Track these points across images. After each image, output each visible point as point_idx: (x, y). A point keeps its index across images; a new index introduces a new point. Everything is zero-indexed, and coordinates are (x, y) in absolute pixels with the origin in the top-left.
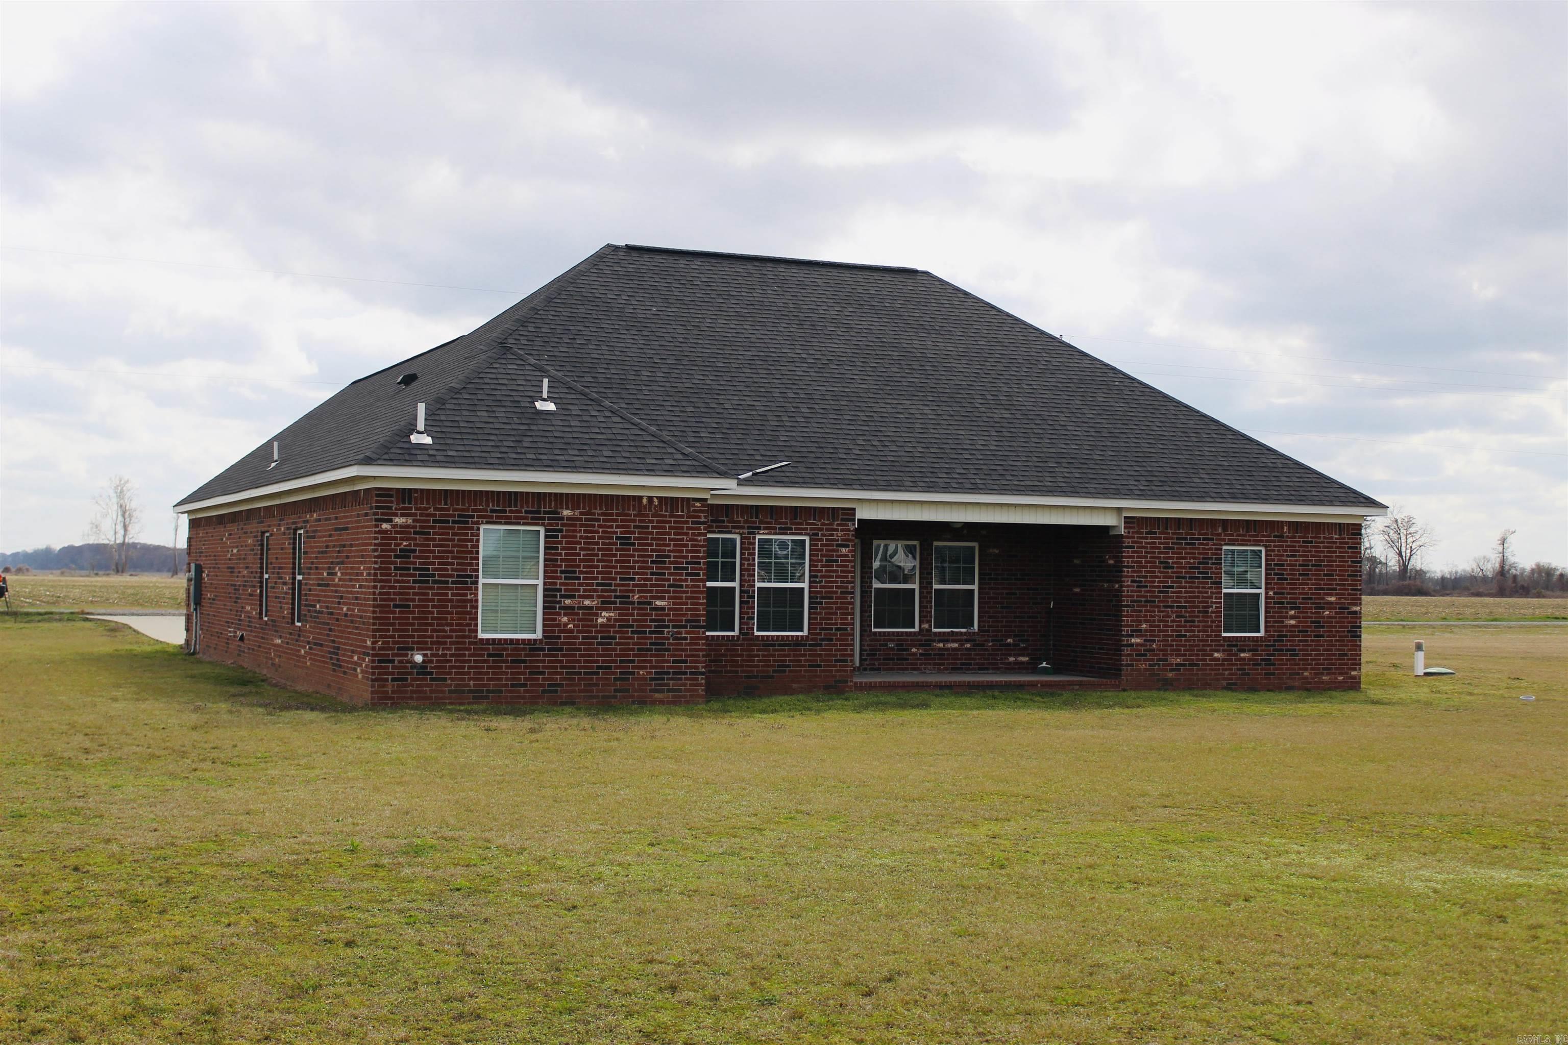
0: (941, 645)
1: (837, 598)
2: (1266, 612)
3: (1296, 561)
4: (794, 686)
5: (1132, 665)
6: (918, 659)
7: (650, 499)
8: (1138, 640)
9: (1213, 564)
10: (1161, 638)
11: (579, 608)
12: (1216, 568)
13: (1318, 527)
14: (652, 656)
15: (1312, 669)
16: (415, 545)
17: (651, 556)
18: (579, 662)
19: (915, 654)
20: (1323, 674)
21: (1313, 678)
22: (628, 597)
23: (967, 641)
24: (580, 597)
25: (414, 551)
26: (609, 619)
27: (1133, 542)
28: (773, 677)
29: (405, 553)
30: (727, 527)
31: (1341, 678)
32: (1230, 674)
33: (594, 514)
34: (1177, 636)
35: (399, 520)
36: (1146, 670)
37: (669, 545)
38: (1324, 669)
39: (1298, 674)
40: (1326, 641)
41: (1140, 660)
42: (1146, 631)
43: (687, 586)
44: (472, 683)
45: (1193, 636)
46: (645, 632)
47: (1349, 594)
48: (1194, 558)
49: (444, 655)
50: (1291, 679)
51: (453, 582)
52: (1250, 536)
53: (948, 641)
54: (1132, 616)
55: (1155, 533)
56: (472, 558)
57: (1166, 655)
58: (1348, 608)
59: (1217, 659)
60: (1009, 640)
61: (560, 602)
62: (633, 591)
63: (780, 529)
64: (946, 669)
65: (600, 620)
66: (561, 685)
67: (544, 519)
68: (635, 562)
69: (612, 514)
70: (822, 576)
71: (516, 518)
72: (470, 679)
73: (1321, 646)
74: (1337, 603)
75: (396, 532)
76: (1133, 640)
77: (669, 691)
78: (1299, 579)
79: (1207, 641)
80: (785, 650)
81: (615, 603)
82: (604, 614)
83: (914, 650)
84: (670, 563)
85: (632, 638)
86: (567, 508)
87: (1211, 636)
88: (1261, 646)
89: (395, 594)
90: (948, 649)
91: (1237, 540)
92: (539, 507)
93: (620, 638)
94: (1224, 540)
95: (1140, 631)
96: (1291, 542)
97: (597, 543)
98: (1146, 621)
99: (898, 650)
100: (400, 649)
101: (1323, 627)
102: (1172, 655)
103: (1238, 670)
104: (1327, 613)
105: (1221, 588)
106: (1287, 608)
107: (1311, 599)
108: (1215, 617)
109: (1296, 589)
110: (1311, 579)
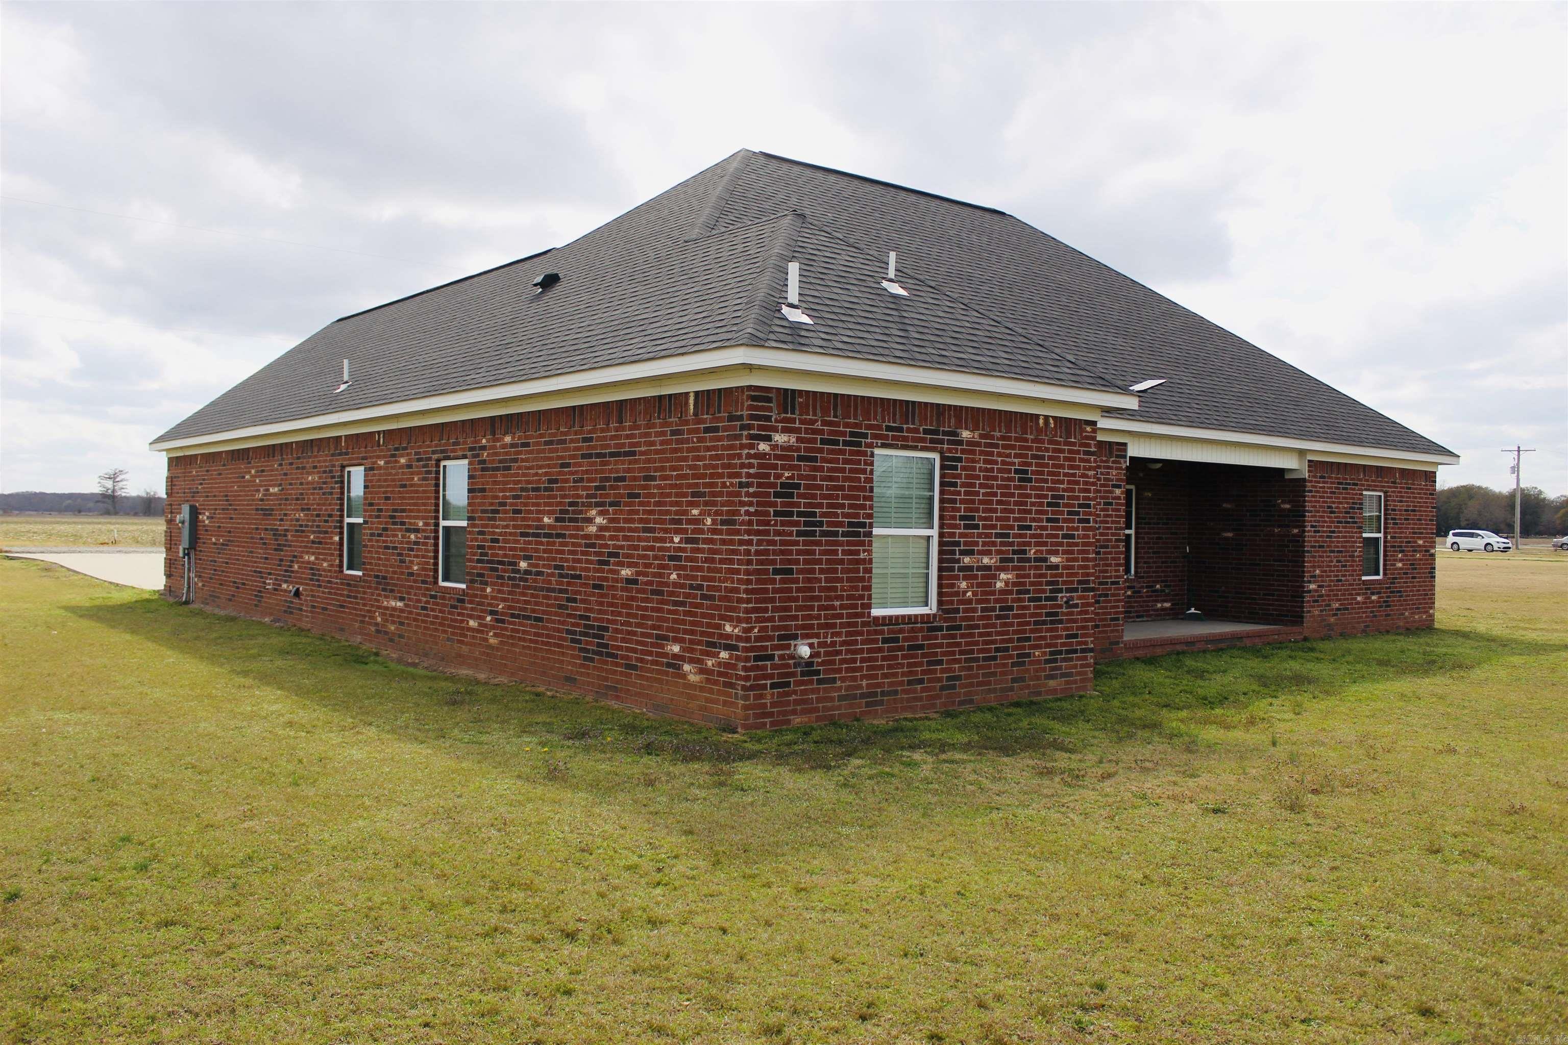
1: (1113, 547)
3: (1403, 506)
9: (1359, 509)
11: (978, 569)
13: (1413, 474)
14: (1047, 630)
15: (1410, 609)
16: (801, 477)
17: (1047, 496)
18: (978, 643)
20: (1416, 613)
21: (1410, 618)
22: (1024, 552)
23: (1129, 588)
24: (979, 552)
25: (798, 486)
26: (1007, 583)
27: (1312, 486)
29: (787, 490)
32: (1366, 617)
33: (992, 437)
34: (1337, 581)
35: (780, 438)
37: (1063, 482)
39: (1403, 614)
40: (1417, 582)
41: (1315, 606)
42: (1319, 576)
43: (1079, 537)
44: (864, 683)
45: (1346, 580)
46: (1041, 599)
47: (1429, 538)
48: (1347, 503)
49: (833, 644)
52: (1377, 481)
54: (1311, 562)
55: (1324, 477)
56: (865, 498)
57: (1330, 600)
59: (1360, 603)
60: (1157, 586)
61: (958, 561)
62: (1030, 544)
65: (999, 585)
66: (958, 678)
67: (942, 441)
68: (1032, 504)
71: (914, 439)
72: (862, 678)
73: (1415, 586)
74: (1423, 546)
75: (777, 457)
77: (1061, 676)
78: (1404, 524)
79: (1354, 585)
81: (1013, 560)
82: (1003, 576)
85: (1029, 607)
86: (966, 429)
87: (1356, 580)
88: (1381, 588)
89: (775, 552)
92: (939, 424)
93: (1017, 608)
94: (1364, 485)
95: (1315, 576)
96: (1400, 488)
97: (996, 478)
98: (1319, 567)
100: (781, 638)
101: (1416, 569)
102: (1333, 600)
103: (1370, 612)
104: (1418, 555)
105: (1362, 532)
106: (1397, 551)
107: (1410, 542)
108: (1359, 561)
109: (1402, 533)
110: (1410, 524)
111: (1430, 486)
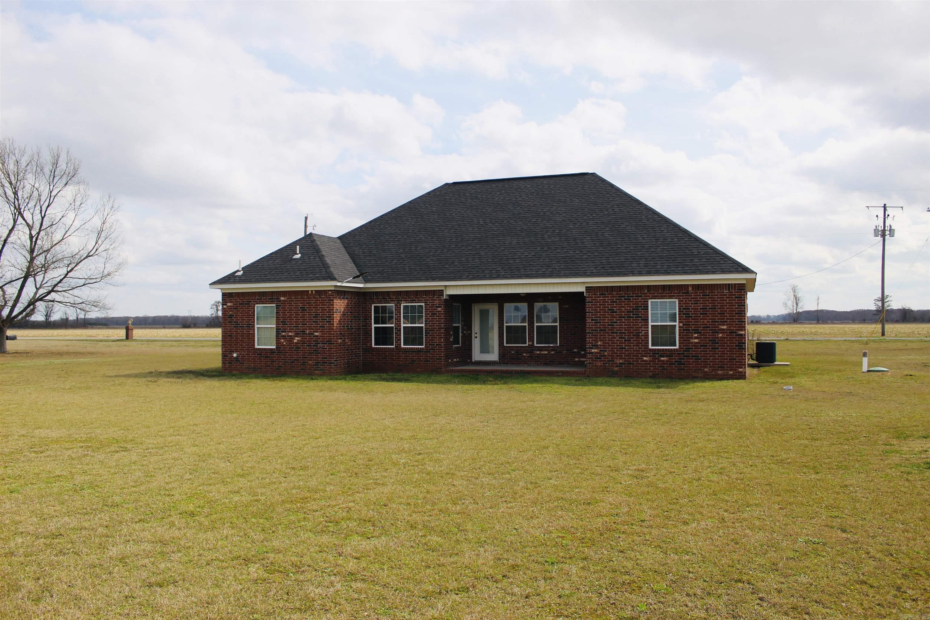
0: (539, 352)
1: (436, 331)
2: (679, 335)
3: (698, 306)
4: (418, 370)
5: (593, 363)
6: (527, 359)
7: (312, 291)
8: (596, 351)
9: (642, 309)
10: (610, 349)
11: (288, 336)
12: (644, 312)
13: (713, 287)
14: (314, 355)
15: (710, 367)
16: (234, 313)
17: (313, 315)
18: (288, 357)
19: (525, 356)
20: (718, 370)
21: (712, 372)
22: (305, 332)
23: (552, 350)
24: (288, 331)
25: (233, 315)
26: (298, 340)
27: (591, 300)
28: (409, 365)
29: (231, 316)
30: (388, 301)
31: (731, 373)
32: (654, 369)
33: (292, 299)
34: (620, 348)
35: (229, 304)
36: (600, 366)
37: (319, 310)
38: (718, 367)
39: (701, 370)
40: (720, 351)
41: (597, 361)
42: (601, 345)
43: (326, 327)
44: (252, 365)
45: (630, 348)
46: (311, 346)
47: (736, 324)
48: (630, 307)
49: (243, 354)
50: (696, 372)
51: (246, 327)
52: (665, 293)
53: (542, 350)
54: (592, 338)
55: (605, 294)
56: (251, 318)
57: (613, 358)
58: (736, 332)
59: (646, 361)
60: (575, 350)
61: (281, 334)
62: (306, 329)
63: (411, 300)
64: (541, 364)
65: (295, 341)
66: (281, 367)
67: (274, 301)
68: (307, 317)
69: (298, 298)
70: (429, 321)
71: (266, 301)
72: (252, 363)
73: (716, 354)
74: (727, 330)
75: (228, 309)
76: (593, 351)
77: (320, 370)
78: (700, 317)
79: (638, 351)
80: (413, 354)
81: (300, 334)
82: (296, 338)
83: (524, 354)
84: (320, 317)
85: (307, 348)
86: (282, 297)
87: (641, 348)
88: (675, 354)
89: (228, 331)
90: (542, 354)
91: (658, 296)
92: (273, 297)
93: (302, 348)
94: (649, 296)
95: (597, 345)
96: (694, 296)
97: (293, 310)
98: (601, 341)
99: (516, 354)
100: (230, 352)
101: (718, 343)
102: (617, 358)
103: (660, 367)
104: (721, 335)
105: (648, 322)
106: (692, 333)
107: (709, 327)
108: (644, 338)
109: (698, 322)
110: (709, 316)
111: (735, 292)
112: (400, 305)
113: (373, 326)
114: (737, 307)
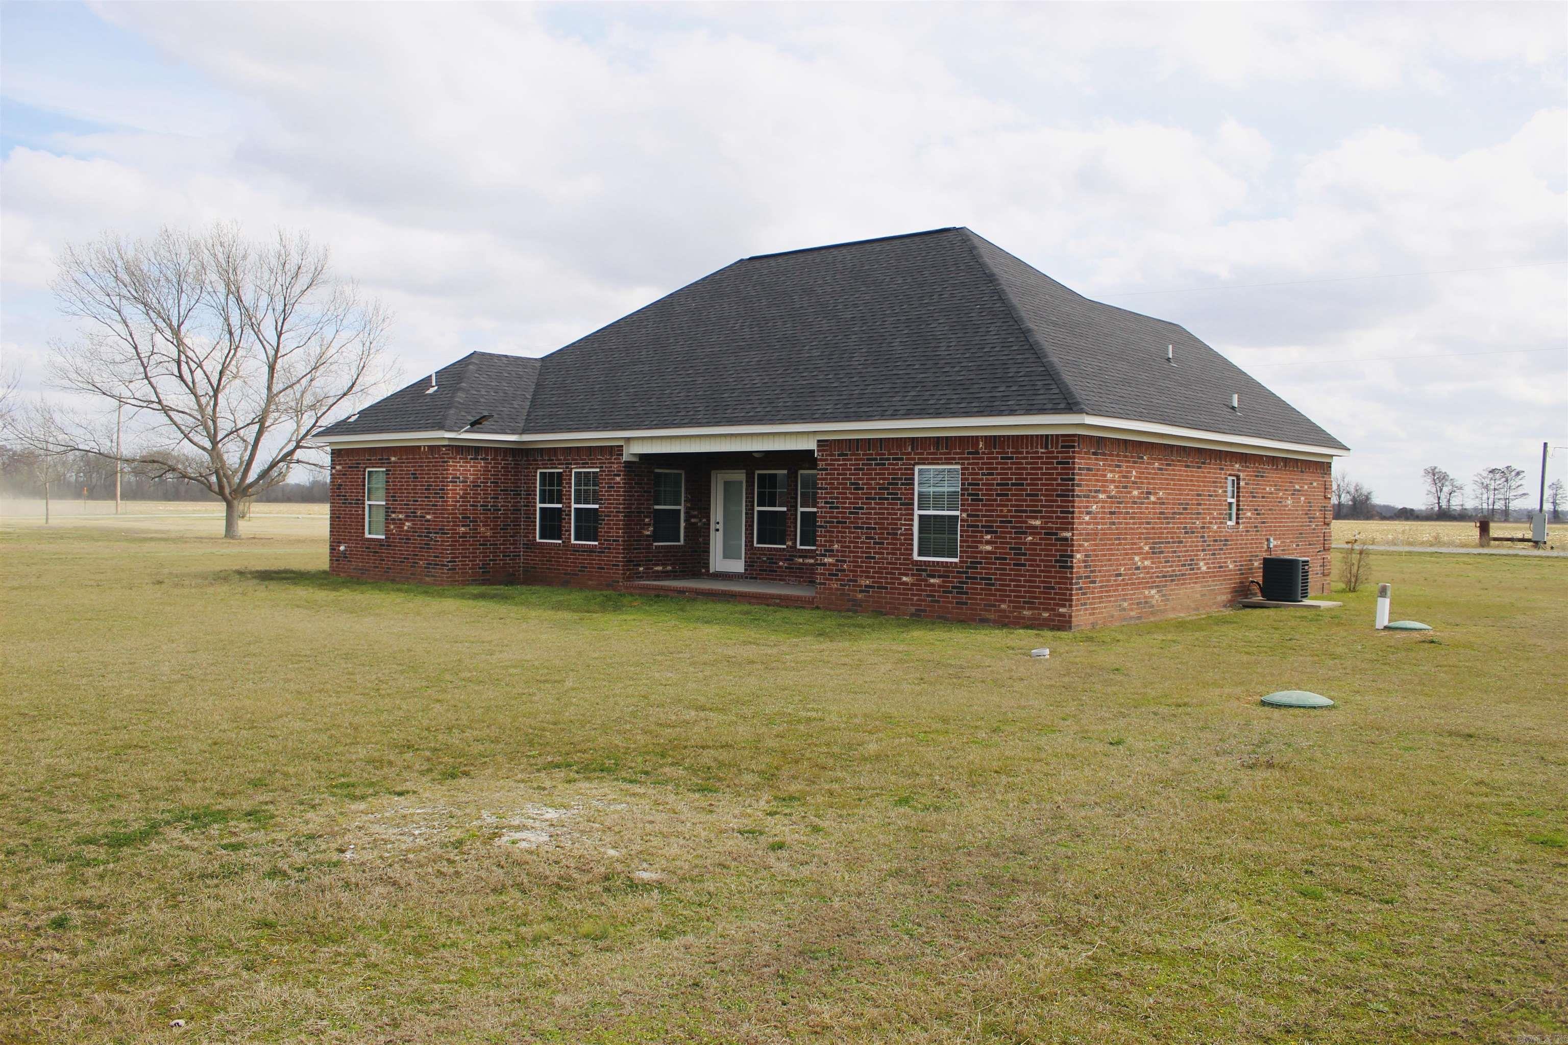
1: (613, 516)
2: (962, 536)
3: (994, 479)
4: (590, 583)
5: (825, 584)
6: (784, 572)
7: (424, 446)
8: (830, 560)
9: (902, 484)
10: (851, 559)
11: (398, 520)
12: (906, 489)
13: (1018, 441)
14: (425, 552)
15: (1010, 601)
16: (343, 481)
17: (425, 485)
19: (781, 567)
20: (1024, 608)
21: (1013, 612)
22: (416, 513)
24: (398, 512)
25: (342, 485)
27: (826, 465)
28: (578, 575)
29: (340, 487)
30: (555, 464)
31: (1046, 615)
32: (918, 600)
33: (403, 459)
34: (866, 558)
36: (837, 589)
38: (1024, 602)
39: (995, 606)
40: (1028, 571)
41: (832, 580)
42: (838, 551)
43: (440, 506)
45: (882, 558)
46: (422, 536)
47: (1058, 517)
48: (884, 479)
49: (352, 547)
50: (986, 611)
51: (354, 504)
52: (941, 454)
53: (806, 557)
54: (825, 536)
55: (847, 455)
56: (361, 489)
57: (857, 576)
58: (1056, 534)
59: (906, 584)
61: (390, 516)
62: (418, 509)
63: (583, 463)
64: (804, 581)
66: (391, 569)
67: (385, 463)
68: (419, 490)
69: (409, 458)
70: (605, 499)
71: (376, 463)
72: (360, 562)
73: (1022, 576)
74: (1042, 528)
75: (337, 474)
76: (826, 560)
77: (432, 576)
78: (996, 500)
79: (896, 564)
80: (586, 556)
81: (411, 516)
82: (407, 524)
83: (781, 563)
84: (432, 489)
85: (417, 540)
86: (393, 456)
87: (900, 559)
88: (953, 572)
89: (336, 510)
90: (807, 564)
91: (927, 459)
92: (385, 456)
93: (413, 540)
95: (832, 551)
96: (988, 458)
97: (404, 478)
98: (838, 542)
99: (770, 563)
100: (338, 542)
101: (1025, 554)
102: (861, 576)
103: (928, 596)
104: (1030, 538)
105: (913, 510)
106: (982, 532)
107: (1010, 522)
108: (905, 539)
109: (993, 511)
110: (1011, 500)
111: (1058, 453)
112: (571, 472)
113: (539, 505)
114: (1059, 481)
